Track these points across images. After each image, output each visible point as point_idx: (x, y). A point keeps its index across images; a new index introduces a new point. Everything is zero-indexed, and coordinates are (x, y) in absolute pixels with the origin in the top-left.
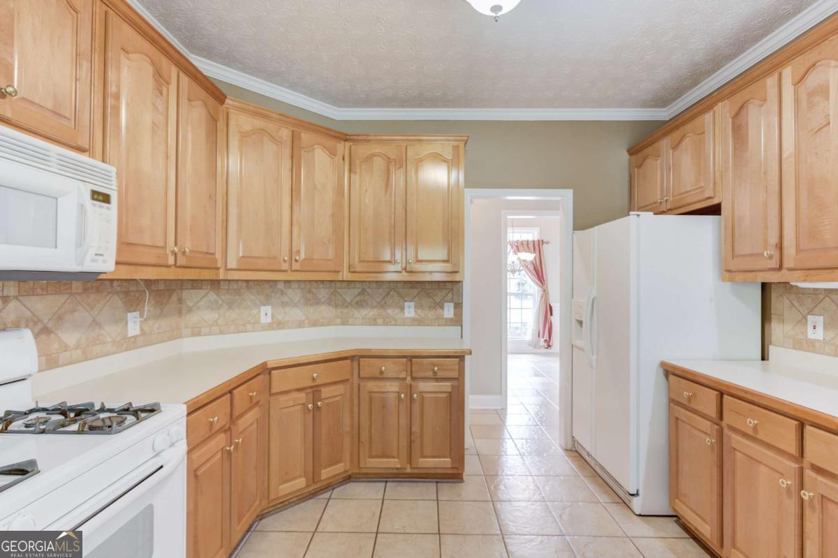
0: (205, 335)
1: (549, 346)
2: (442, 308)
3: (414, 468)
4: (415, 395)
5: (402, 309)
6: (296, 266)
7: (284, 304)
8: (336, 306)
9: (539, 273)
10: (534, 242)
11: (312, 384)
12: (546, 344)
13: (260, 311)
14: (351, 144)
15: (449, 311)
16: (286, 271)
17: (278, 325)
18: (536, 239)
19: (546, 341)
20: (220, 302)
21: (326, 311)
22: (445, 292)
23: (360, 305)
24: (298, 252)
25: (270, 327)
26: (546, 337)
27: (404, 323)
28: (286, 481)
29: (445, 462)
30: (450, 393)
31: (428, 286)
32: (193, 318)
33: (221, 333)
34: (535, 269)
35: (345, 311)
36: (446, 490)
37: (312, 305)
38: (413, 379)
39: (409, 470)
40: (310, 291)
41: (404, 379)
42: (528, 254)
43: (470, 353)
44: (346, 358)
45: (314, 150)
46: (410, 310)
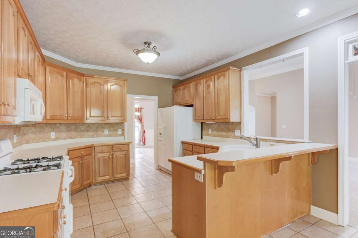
0: (31, 143)
1: (144, 144)
2: (118, 131)
3: (114, 178)
4: (114, 156)
5: (104, 132)
6: (69, 118)
7: (59, 132)
8: (77, 132)
9: (140, 120)
10: (138, 108)
11: (80, 155)
12: (143, 144)
13: (50, 134)
14: (86, 77)
15: (120, 132)
16: (65, 120)
17: (57, 139)
18: (139, 107)
19: (143, 143)
20: (36, 131)
21: (74, 133)
22: (118, 126)
23: (87, 131)
24: (70, 114)
25: (54, 140)
26: (143, 141)
27: (105, 136)
29: (124, 175)
30: (125, 155)
31: (112, 124)
32: (26, 137)
33: (37, 142)
34: (140, 119)
35: (81, 133)
36: (125, 182)
37: (69, 131)
38: (113, 151)
39: (112, 179)
40: (68, 127)
41: (111, 152)
42: (139, 113)
43: (131, 143)
44: (90, 147)
45: (74, 79)
46: (106, 132)
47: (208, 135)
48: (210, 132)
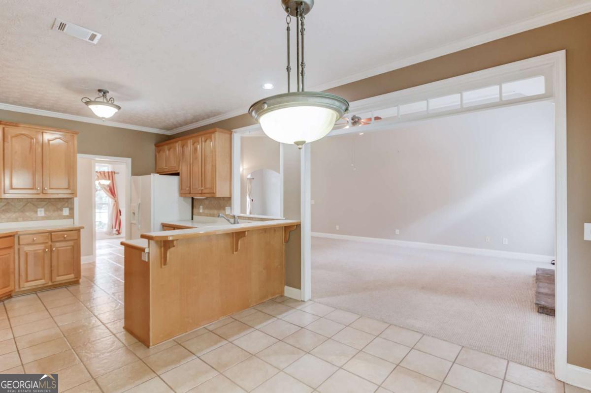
1: (119, 233)
3: (53, 282)
4: (54, 249)
5: (36, 212)
9: (112, 191)
10: (108, 172)
12: (117, 233)
15: (66, 212)
18: (110, 170)
19: (117, 230)
22: (63, 203)
26: (117, 227)
27: (37, 219)
29: (71, 277)
30: (73, 246)
31: (52, 200)
34: (111, 190)
36: (71, 288)
38: (52, 241)
39: (50, 284)
41: (47, 243)
42: (107, 181)
43: (83, 228)
44: (10, 236)
46: (41, 212)
47: (200, 214)
48: (201, 211)
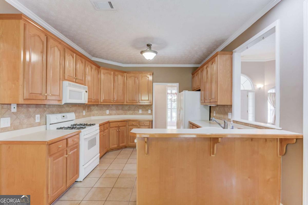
0: (96, 116)
2: (148, 111)
6: (114, 101)
7: (112, 110)
8: (123, 110)
11: (118, 126)
13: (106, 112)
14: (127, 74)
15: (149, 112)
16: (112, 102)
17: (110, 114)
20: (98, 109)
21: (121, 111)
22: (149, 107)
23: (129, 110)
24: (115, 98)
25: (108, 115)
27: (139, 114)
28: (113, 145)
31: (145, 106)
32: (93, 112)
33: (98, 116)
35: (125, 112)
37: (118, 110)
38: (139, 125)
40: (117, 107)
44: (125, 121)
45: (118, 76)
46: (140, 111)
47: (213, 117)
48: (214, 115)
